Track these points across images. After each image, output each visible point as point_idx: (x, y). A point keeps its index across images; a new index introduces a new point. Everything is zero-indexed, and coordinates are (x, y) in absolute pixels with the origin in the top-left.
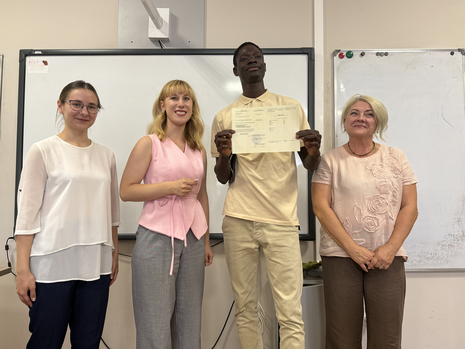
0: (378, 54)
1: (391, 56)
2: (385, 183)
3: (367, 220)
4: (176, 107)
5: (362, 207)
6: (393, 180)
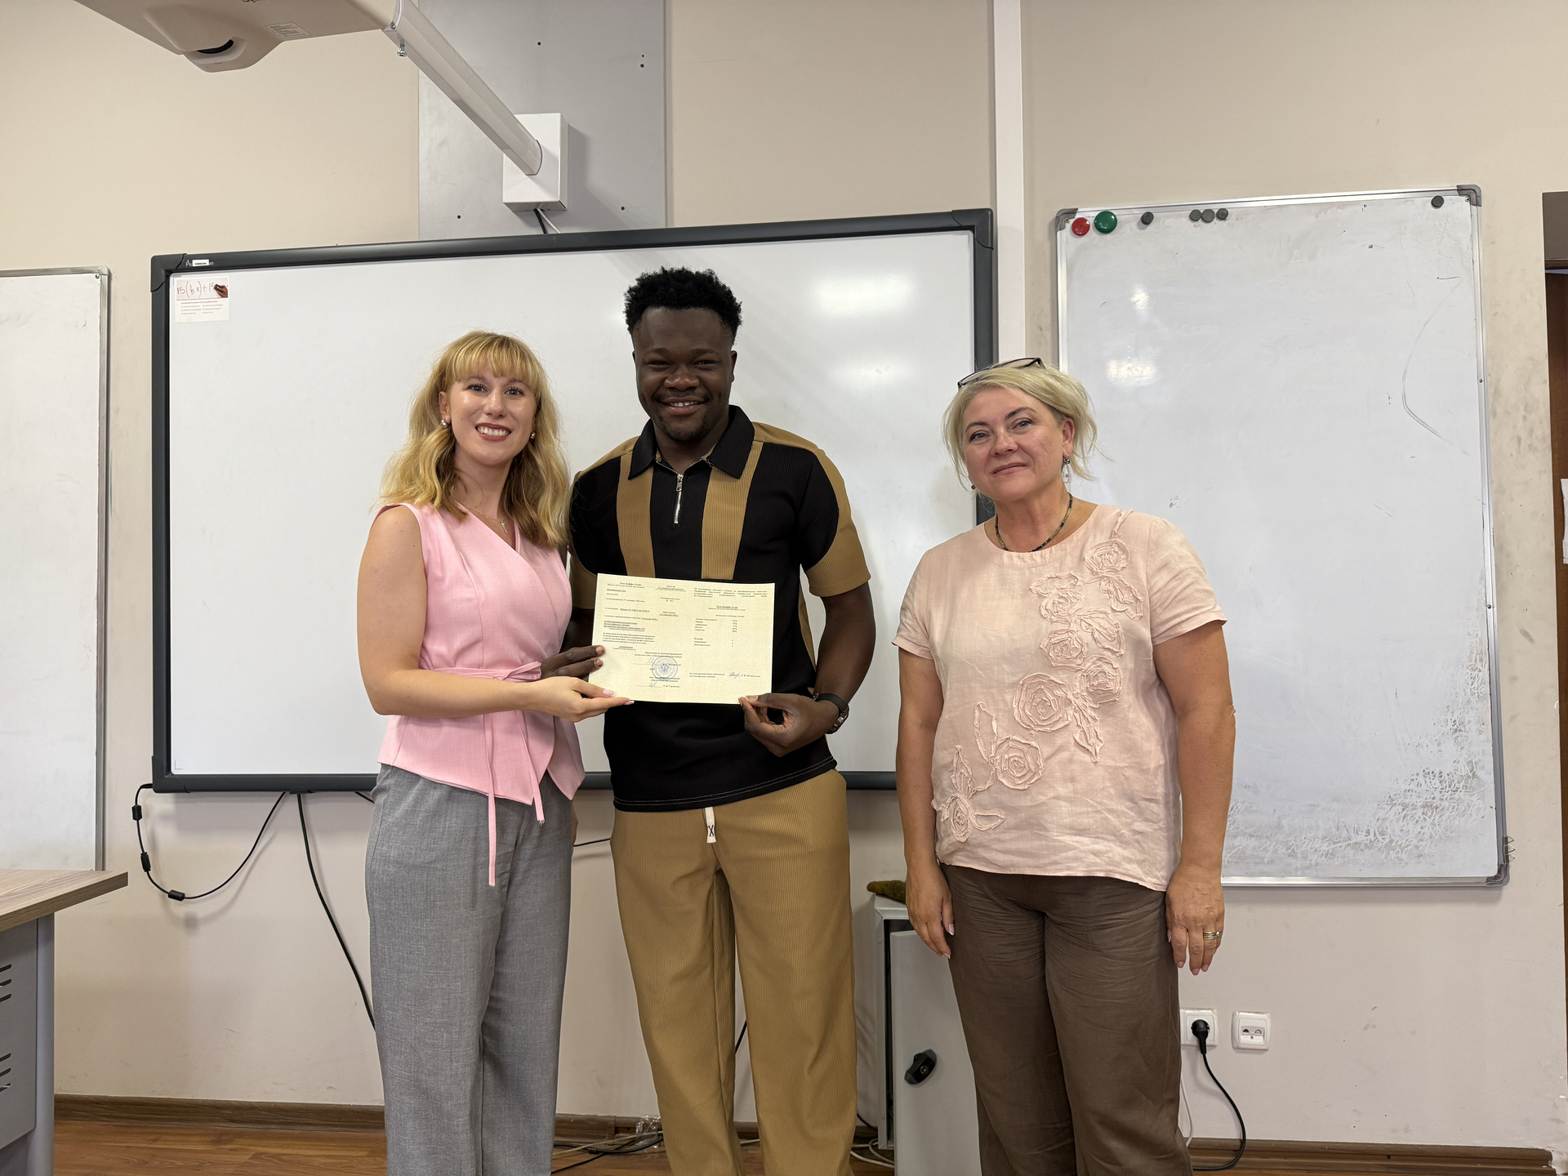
0: (1194, 216)
2: (1065, 636)
3: (1007, 752)
4: (481, 413)
5: (997, 710)
6: (1103, 623)
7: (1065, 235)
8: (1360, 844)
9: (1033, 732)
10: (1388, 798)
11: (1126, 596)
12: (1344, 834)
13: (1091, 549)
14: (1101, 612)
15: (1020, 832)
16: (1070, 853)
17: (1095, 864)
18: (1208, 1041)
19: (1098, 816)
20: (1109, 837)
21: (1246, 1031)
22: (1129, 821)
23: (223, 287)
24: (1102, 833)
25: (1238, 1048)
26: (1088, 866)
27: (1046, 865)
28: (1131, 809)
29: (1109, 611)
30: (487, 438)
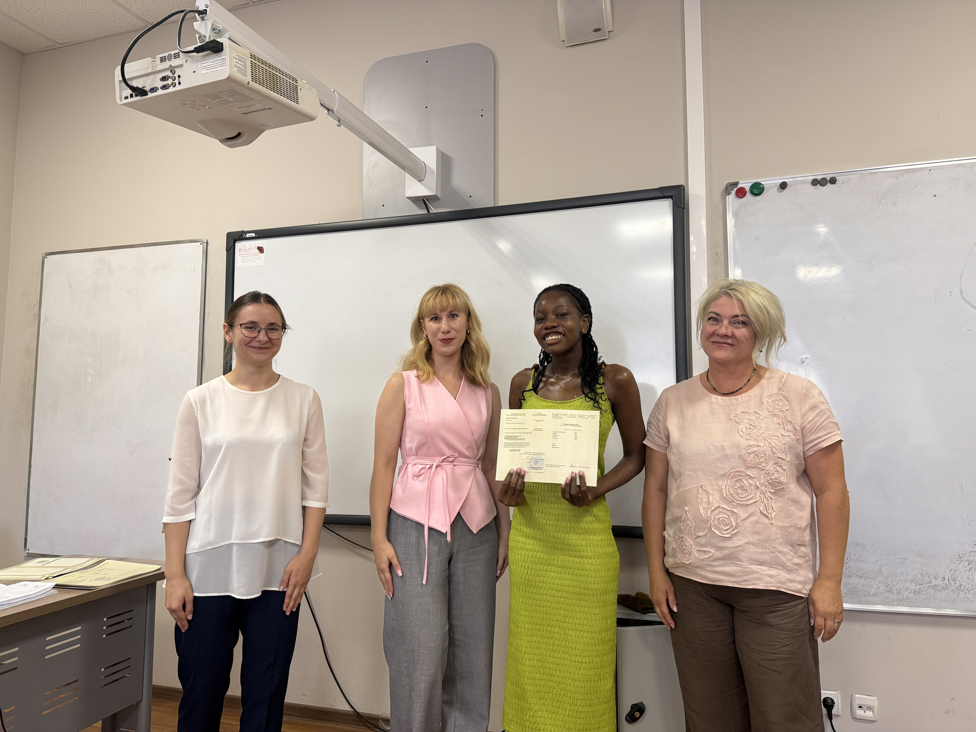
2: (756, 449)
3: (718, 515)
5: (713, 490)
6: (777, 442)
7: (732, 197)
8: (938, 586)
9: (735, 504)
10: (958, 556)
11: (789, 427)
12: (927, 579)
13: (767, 397)
14: (775, 436)
15: (724, 562)
16: (755, 575)
17: (770, 582)
19: (773, 555)
20: (779, 567)
22: (791, 557)
24: (774, 565)
25: (854, 718)
27: (741, 581)
28: (791, 551)
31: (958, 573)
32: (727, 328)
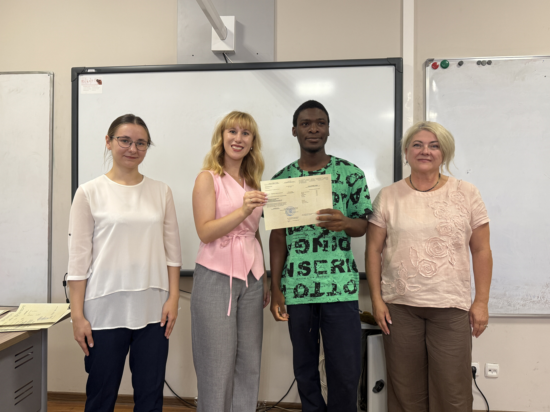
0: (479, 63)
1: (495, 65)
2: (445, 224)
3: (423, 264)
4: (233, 141)
5: (419, 249)
6: (458, 220)
7: (429, 69)
8: (535, 301)
9: (434, 258)
10: (546, 284)
11: (464, 211)
12: (529, 298)
13: (451, 193)
14: (457, 216)
15: (427, 293)
16: (446, 300)
17: (453, 303)
18: (476, 374)
19: (454, 287)
20: (456, 294)
21: (490, 370)
22: (461, 288)
23: (100, 80)
24: (454, 293)
25: (487, 377)
26: (451, 304)
27: (439, 304)
28: (462, 284)
29: (460, 216)
30: (235, 151)
31: (545, 294)
32: (428, 150)
